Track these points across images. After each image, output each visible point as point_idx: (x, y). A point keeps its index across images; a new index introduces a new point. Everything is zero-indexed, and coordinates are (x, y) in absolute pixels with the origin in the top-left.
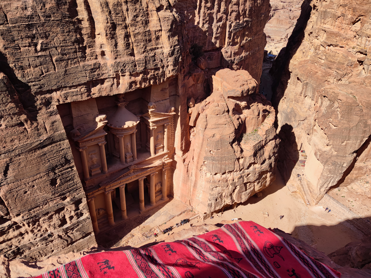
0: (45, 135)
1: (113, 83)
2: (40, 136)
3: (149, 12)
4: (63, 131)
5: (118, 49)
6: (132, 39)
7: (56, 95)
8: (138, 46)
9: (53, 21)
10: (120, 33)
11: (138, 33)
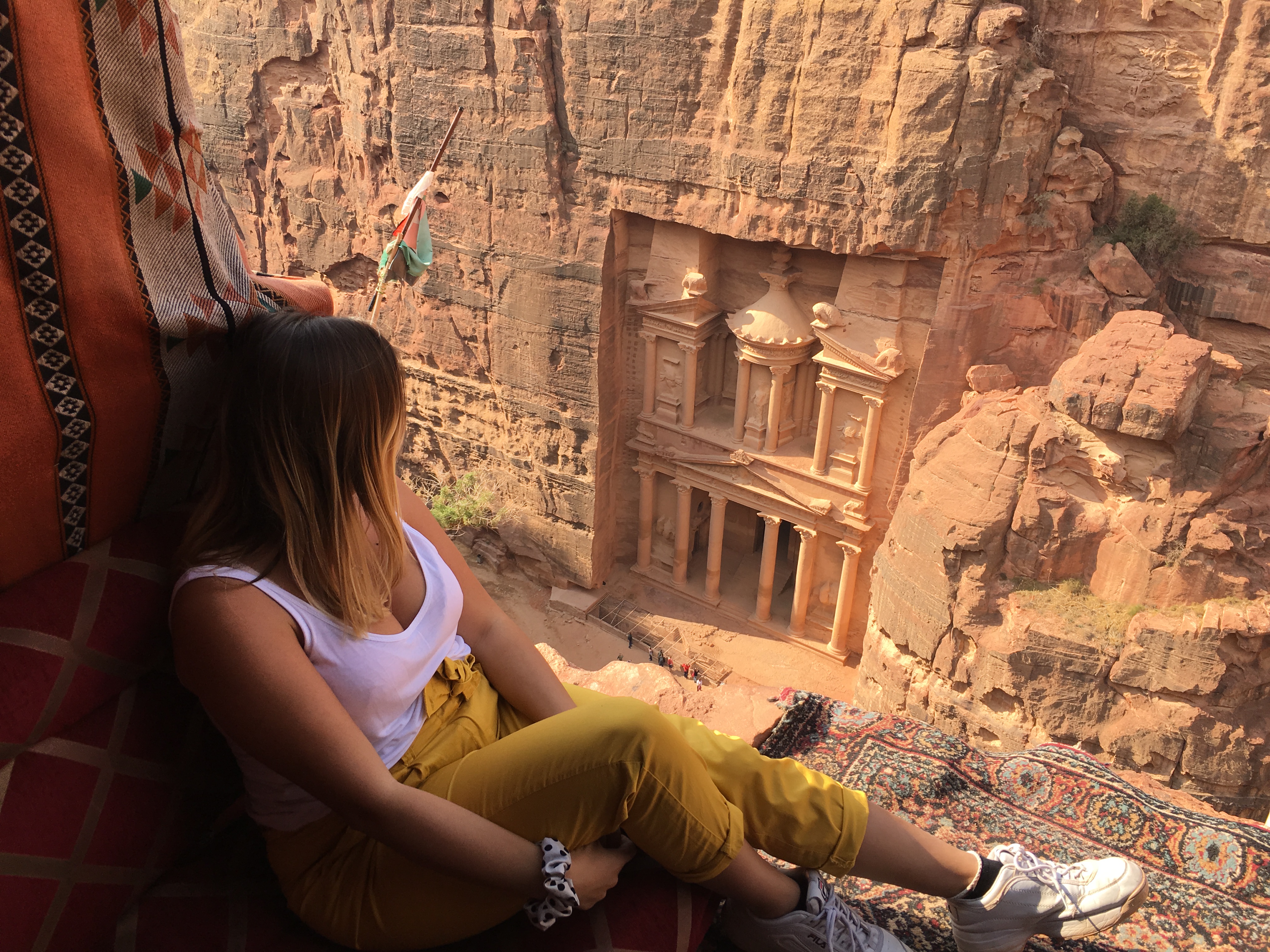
0: (569, 257)
1: (722, 203)
2: (563, 253)
3: (883, 49)
4: (600, 265)
5: (752, 126)
6: (794, 109)
7: (615, 186)
8: (804, 130)
9: (654, 36)
10: (766, 89)
11: (820, 99)
